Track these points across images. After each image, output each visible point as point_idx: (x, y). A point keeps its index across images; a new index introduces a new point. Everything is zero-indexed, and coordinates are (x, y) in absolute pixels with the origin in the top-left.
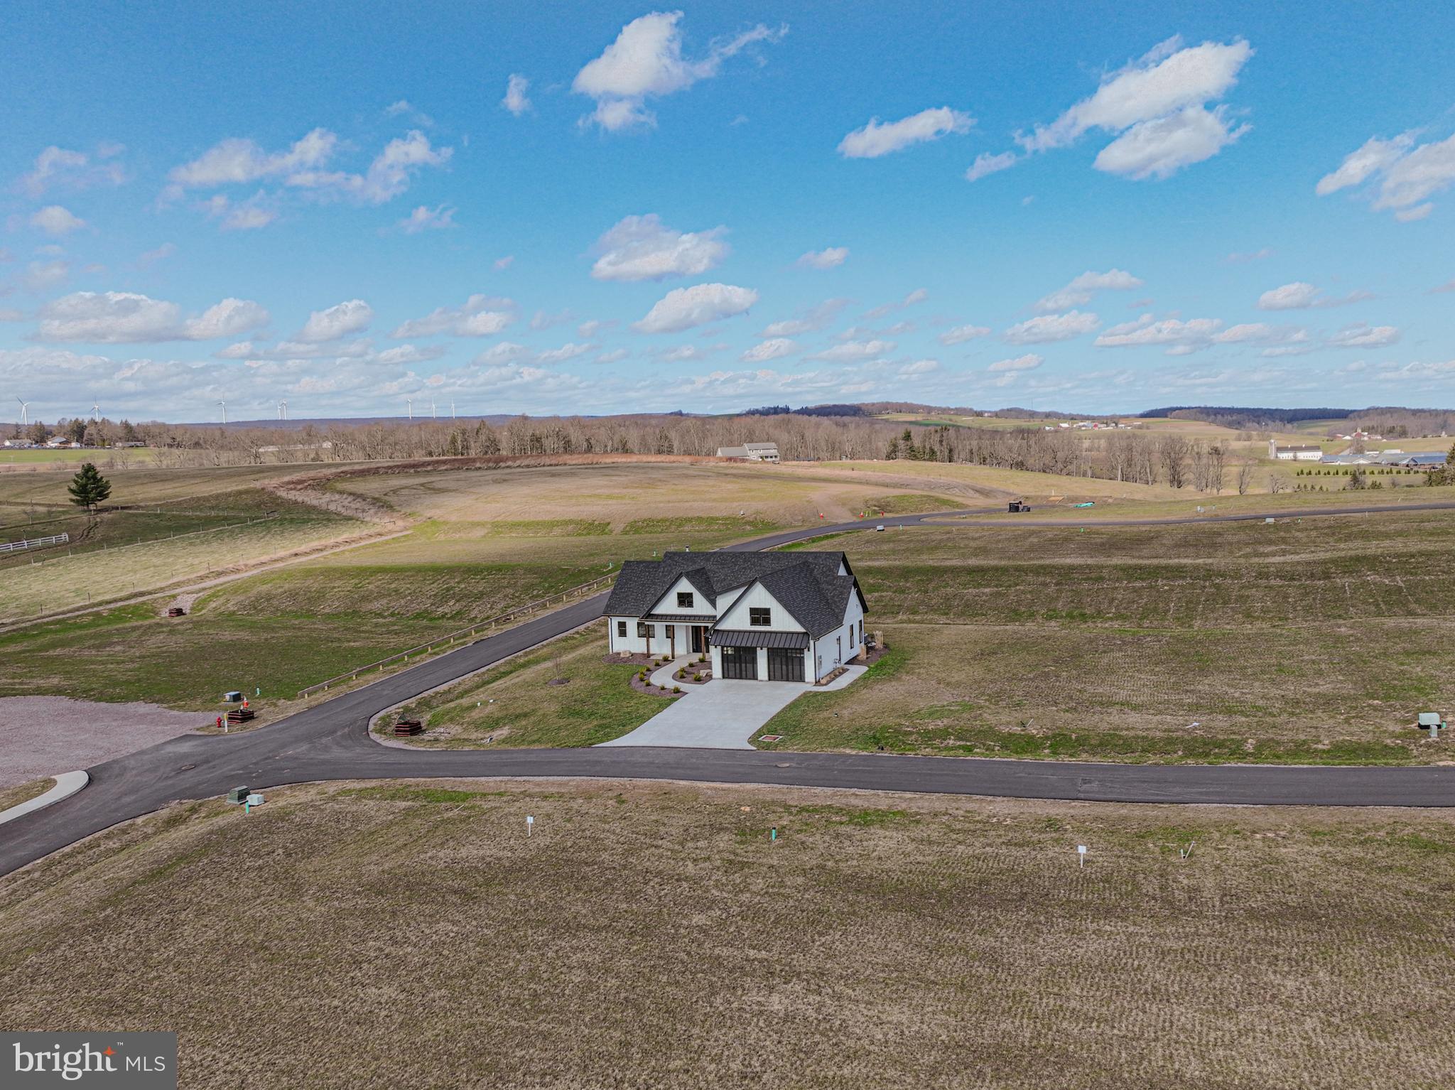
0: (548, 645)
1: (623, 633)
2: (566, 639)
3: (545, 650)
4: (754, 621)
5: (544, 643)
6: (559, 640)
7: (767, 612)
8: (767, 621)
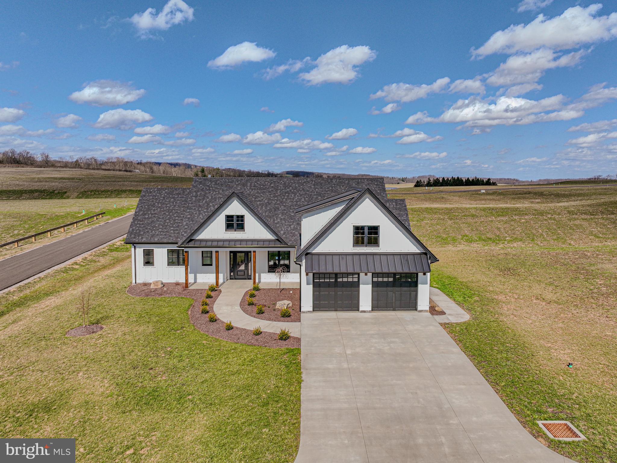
0: (46, 277)
1: (149, 262)
2: (66, 270)
3: (44, 283)
4: (357, 242)
5: (42, 275)
6: (58, 272)
7: (374, 230)
8: (374, 242)
